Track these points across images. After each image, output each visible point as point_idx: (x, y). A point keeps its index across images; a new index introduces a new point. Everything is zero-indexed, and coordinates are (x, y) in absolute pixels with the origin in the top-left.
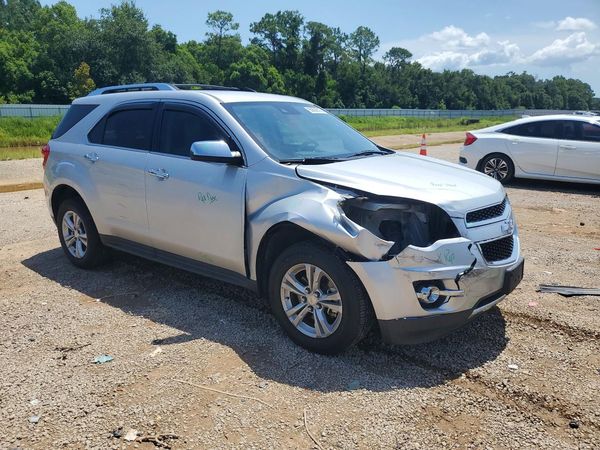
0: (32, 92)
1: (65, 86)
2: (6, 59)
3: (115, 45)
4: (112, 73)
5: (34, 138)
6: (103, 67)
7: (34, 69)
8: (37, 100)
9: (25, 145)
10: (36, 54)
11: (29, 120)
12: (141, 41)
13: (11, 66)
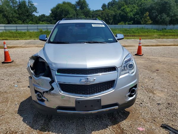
0: (132, 22)
1: (141, 19)
2: (128, 13)
3: (159, 5)
4: (156, 14)
5: (129, 34)
6: (154, 13)
7: (134, 15)
8: (133, 24)
9: (126, 36)
10: (136, 11)
11: (129, 29)
12: (168, 3)
13: (129, 15)
